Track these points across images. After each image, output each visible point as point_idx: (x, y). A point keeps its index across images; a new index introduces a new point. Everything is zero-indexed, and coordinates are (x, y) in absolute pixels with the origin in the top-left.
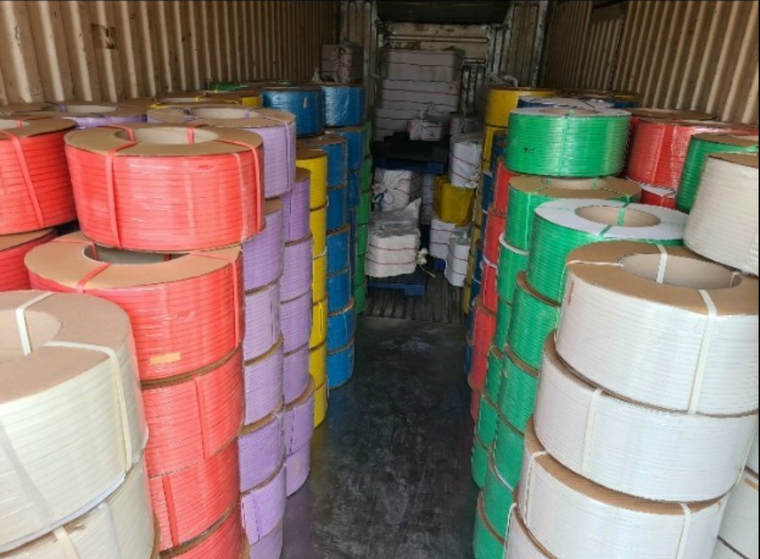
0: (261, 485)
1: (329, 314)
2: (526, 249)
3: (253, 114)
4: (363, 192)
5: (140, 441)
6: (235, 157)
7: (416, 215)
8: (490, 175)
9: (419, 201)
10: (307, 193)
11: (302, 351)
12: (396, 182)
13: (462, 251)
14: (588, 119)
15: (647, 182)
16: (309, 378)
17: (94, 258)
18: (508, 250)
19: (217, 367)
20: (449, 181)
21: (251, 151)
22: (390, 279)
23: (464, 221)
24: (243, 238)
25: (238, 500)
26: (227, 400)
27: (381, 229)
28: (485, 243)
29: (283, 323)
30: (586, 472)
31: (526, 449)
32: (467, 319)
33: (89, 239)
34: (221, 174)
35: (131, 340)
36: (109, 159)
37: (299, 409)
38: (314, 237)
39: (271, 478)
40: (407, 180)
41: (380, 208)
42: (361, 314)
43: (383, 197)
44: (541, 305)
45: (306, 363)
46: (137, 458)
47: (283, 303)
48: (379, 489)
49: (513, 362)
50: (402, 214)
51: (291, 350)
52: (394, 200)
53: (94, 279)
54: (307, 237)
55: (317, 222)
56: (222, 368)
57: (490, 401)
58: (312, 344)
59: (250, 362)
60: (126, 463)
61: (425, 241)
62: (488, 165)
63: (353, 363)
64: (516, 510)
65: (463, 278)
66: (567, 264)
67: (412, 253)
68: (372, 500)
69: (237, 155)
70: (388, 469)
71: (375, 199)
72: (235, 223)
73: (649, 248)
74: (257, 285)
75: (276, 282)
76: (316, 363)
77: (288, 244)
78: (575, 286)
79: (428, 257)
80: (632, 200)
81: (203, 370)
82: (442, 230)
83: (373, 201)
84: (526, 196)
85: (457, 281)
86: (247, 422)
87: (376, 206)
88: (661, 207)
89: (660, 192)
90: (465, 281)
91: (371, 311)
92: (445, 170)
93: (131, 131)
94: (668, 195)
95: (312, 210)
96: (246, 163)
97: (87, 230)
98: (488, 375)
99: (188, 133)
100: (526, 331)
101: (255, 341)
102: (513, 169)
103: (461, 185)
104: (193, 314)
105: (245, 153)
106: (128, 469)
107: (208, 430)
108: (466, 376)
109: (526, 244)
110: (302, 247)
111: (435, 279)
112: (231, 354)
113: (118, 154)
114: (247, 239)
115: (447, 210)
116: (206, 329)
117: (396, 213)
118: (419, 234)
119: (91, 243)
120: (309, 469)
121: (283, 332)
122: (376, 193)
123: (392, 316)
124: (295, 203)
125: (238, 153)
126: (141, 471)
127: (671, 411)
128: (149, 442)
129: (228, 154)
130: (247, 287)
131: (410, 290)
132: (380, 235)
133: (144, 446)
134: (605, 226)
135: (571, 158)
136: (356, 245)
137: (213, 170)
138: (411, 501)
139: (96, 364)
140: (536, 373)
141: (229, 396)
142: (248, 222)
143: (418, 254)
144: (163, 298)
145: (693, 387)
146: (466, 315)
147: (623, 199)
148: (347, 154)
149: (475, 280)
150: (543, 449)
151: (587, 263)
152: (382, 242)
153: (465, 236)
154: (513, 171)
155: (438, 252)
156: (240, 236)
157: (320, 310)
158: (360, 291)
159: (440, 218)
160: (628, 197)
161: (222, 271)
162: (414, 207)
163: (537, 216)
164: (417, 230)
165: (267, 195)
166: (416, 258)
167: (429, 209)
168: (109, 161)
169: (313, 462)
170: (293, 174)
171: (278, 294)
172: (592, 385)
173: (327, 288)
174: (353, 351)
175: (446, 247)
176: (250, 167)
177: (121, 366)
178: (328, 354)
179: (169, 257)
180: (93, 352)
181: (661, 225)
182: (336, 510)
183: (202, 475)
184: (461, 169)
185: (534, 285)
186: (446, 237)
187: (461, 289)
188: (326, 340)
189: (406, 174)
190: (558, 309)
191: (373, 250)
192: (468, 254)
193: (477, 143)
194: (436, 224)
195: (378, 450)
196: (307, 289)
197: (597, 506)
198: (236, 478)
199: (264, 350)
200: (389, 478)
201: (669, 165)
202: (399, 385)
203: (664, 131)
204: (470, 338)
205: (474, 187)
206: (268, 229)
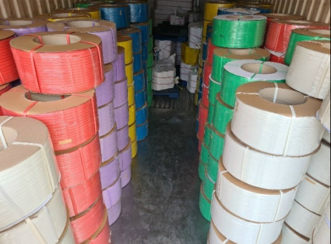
0: (111, 186)
1: (136, 109)
2: (220, 82)
3: (97, 24)
4: (149, 52)
5: (58, 179)
6: (89, 50)
7: (174, 61)
8: (206, 44)
9: (175, 55)
10: (123, 59)
11: (125, 128)
12: (164, 46)
13: (194, 78)
14: (248, 22)
15: (273, 50)
16: (129, 139)
17: (30, 99)
18: (213, 82)
19: (88, 143)
20: (188, 45)
21: (96, 47)
22: (163, 91)
23: (195, 63)
24: (95, 86)
25: (102, 193)
26: (94, 156)
27: (158, 68)
28: (203, 75)
29: (116, 117)
30: (242, 179)
31: (219, 169)
32: (196, 108)
33: (27, 89)
34: (84, 58)
35: (49, 139)
36: (31, 54)
37: (125, 153)
38: (128, 78)
39: (115, 182)
40: (169, 45)
41: (158, 58)
42: (151, 107)
43: (158, 53)
44: (226, 108)
45: (127, 133)
46: (57, 187)
47: (115, 108)
48: (160, 183)
49: (214, 132)
50: (167, 61)
51: (120, 128)
52: (163, 55)
53: (30, 110)
54: (125, 79)
55: (129, 71)
56: (90, 143)
57: (205, 146)
58: (130, 123)
59: (102, 137)
60: (53, 190)
61: (178, 74)
62: (205, 39)
63: (148, 130)
64: (215, 193)
65: (195, 89)
66: (236, 94)
67: (172, 79)
68: (158, 188)
69: (90, 49)
70: (164, 174)
71: (155, 54)
72: (92, 80)
73: (271, 84)
74: (103, 104)
75: (112, 101)
76: (132, 132)
77: (116, 82)
78: (239, 103)
79: (180, 80)
80: (266, 60)
81: (83, 145)
82: (185, 68)
83: (154, 55)
84: (221, 58)
85: (192, 90)
86: (103, 161)
87: (156, 58)
88: (278, 63)
89: (278, 54)
90: (196, 91)
91: (155, 106)
92: (186, 40)
93: (40, 37)
94: (282, 56)
95: (126, 65)
96: (95, 52)
97: (25, 84)
98: (205, 137)
99: (67, 36)
100: (220, 119)
101: (104, 127)
102: (215, 45)
103: (193, 47)
104: (75, 123)
105: (93, 48)
106: (53, 191)
107: (86, 169)
108: (196, 133)
109: (220, 80)
110: (122, 84)
111: (183, 90)
112: (93, 137)
113: (35, 52)
114: (97, 86)
115: (187, 58)
116: (82, 128)
117: (165, 61)
118: (175, 70)
119: (27, 91)
120: (131, 176)
121: (116, 122)
122: (155, 51)
123: (164, 108)
124: (118, 64)
125: (90, 48)
126: (59, 191)
127: (277, 155)
128: (62, 179)
129: (86, 50)
130: (98, 105)
131: (172, 95)
132: (158, 72)
133: (59, 180)
134: (253, 74)
135: (240, 39)
136: (147, 77)
137: (79, 57)
138: (174, 187)
139: (36, 152)
140: (223, 136)
141: (94, 154)
142: (97, 79)
143: (175, 79)
144: (63, 116)
145: (285, 146)
146: (196, 106)
147: (262, 60)
148: (141, 37)
149: (200, 92)
150: (226, 170)
151: (244, 93)
152: (159, 75)
153: (196, 71)
154: (215, 46)
155: (184, 78)
156: (94, 85)
157: (132, 109)
158: (150, 98)
159: (184, 62)
160: (264, 58)
161: (87, 103)
162: (173, 57)
163: (225, 70)
164: (175, 69)
165: (105, 63)
166: (174, 81)
167: (179, 58)
168: (31, 55)
169: (133, 173)
170: (116, 50)
171: (113, 105)
172: (245, 145)
173: (135, 98)
174: (147, 125)
175: (187, 75)
176: (96, 54)
177: (46, 151)
178: (137, 127)
179: (63, 97)
180: (33, 146)
181: (277, 72)
182: (143, 193)
183: (85, 186)
184: (193, 40)
185: (223, 99)
186: (187, 71)
187: (194, 94)
188: (135, 122)
189: (169, 42)
190: (233, 110)
191: (155, 78)
192: (196, 79)
193: (200, 27)
194: (183, 65)
195: (160, 167)
196: (126, 101)
197: (247, 193)
198: (100, 185)
199: (109, 131)
200: (165, 178)
201: (283, 42)
202: (168, 138)
203: (281, 26)
204: (198, 117)
205: (199, 48)
206: (107, 79)
